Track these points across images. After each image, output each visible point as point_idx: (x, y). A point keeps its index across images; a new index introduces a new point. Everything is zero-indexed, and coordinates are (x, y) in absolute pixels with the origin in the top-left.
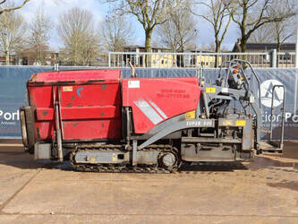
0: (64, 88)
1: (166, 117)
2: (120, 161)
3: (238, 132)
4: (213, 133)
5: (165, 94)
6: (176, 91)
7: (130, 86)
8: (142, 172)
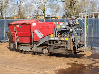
0: (17, 26)
1: (43, 36)
2: (31, 50)
3: (66, 43)
4: (58, 42)
5: (43, 28)
6: (46, 27)
7: (33, 25)
8: (38, 55)
